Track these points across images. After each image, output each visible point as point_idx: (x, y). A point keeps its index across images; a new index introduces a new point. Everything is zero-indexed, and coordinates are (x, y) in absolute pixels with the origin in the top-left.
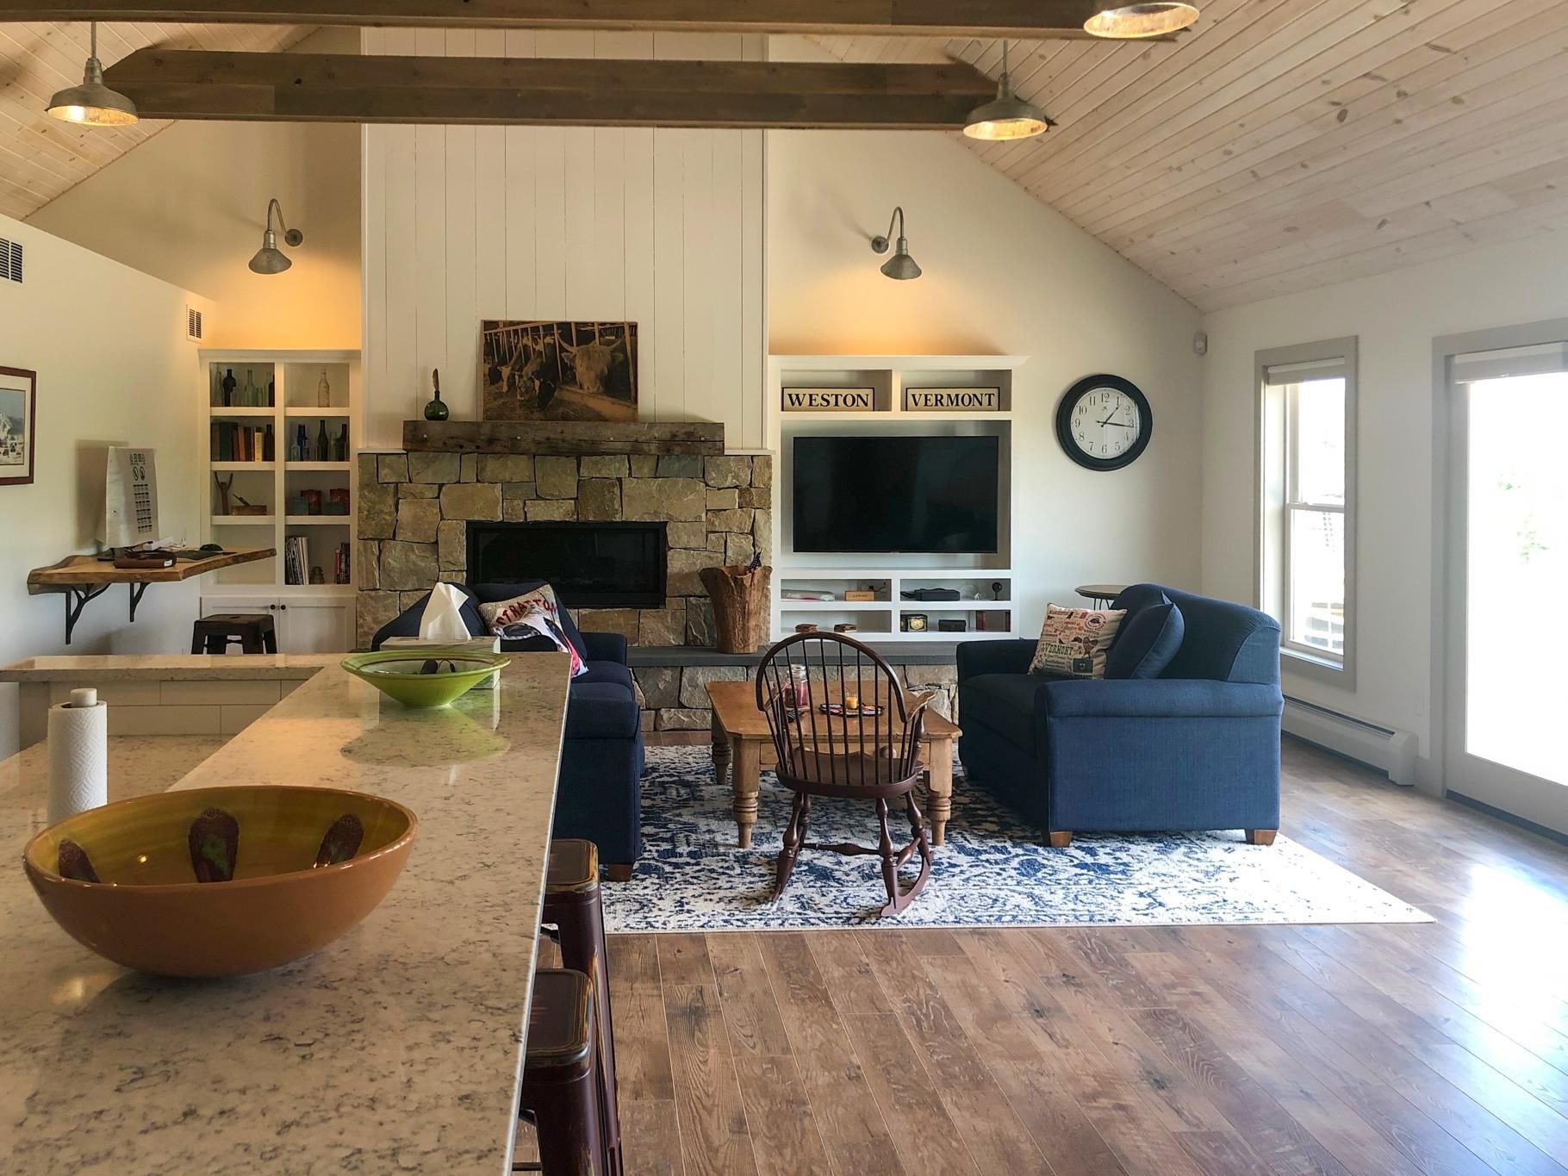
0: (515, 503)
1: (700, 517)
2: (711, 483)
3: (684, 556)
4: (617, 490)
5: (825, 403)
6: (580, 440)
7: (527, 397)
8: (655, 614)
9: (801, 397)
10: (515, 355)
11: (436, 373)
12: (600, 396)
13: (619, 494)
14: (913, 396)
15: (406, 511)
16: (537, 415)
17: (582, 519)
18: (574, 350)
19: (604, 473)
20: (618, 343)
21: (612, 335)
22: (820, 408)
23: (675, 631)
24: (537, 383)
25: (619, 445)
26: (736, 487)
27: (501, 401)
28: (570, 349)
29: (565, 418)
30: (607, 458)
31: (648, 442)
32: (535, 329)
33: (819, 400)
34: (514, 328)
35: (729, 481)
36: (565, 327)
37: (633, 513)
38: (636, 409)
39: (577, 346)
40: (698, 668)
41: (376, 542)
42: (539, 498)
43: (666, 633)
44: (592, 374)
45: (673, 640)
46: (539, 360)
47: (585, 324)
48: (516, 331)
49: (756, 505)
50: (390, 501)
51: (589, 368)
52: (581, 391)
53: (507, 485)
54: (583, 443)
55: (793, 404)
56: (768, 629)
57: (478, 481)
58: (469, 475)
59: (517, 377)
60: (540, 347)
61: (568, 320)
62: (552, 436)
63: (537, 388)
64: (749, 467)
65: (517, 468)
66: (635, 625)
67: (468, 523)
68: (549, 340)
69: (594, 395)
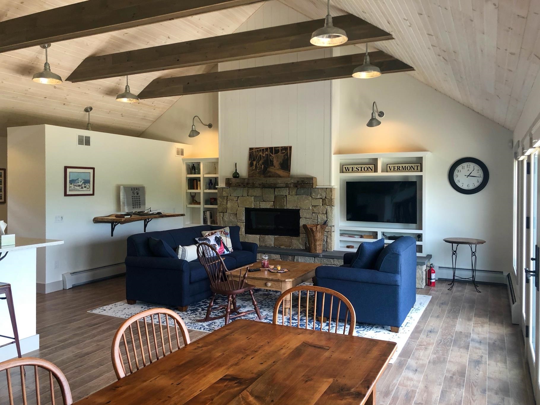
0: (257, 202)
1: (310, 208)
2: (313, 197)
3: (305, 221)
4: (285, 199)
5: (357, 170)
6: (271, 183)
7: (260, 170)
8: (296, 239)
9: (349, 168)
10: (257, 158)
11: (236, 163)
12: (280, 170)
13: (286, 200)
14: (389, 167)
15: (229, 205)
16: (262, 176)
17: (275, 208)
18: (273, 155)
19: (281, 194)
20: (286, 153)
21: (284, 150)
22: (356, 172)
23: (302, 244)
24: (263, 166)
25: (282, 185)
26: (321, 198)
27: (253, 172)
28: (272, 155)
29: (270, 177)
30: (282, 189)
31: (290, 184)
32: (263, 150)
33: (355, 169)
34: (257, 150)
35: (319, 196)
36: (271, 148)
37: (290, 206)
38: (290, 174)
39: (274, 154)
40: (299, 256)
41: (222, 213)
42: (264, 201)
43: (299, 245)
44: (278, 163)
45: (302, 247)
46: (264, 159)
47: (277, 147)
48: (258, 151)
49: (327, 205)
50: (225, 202)
51: (277, 161)
52: (274, 168)
53: (255, 197)
54: (272, 184)
55: (346, 171)
56: (331, 246)
57: (248, 196)
58: (245, 194)
59: (257, 164)
60: (264, 155)
61: (272, 146)
62: (263, 182)
63: (263, 167)
64: (325, 192)
65: (257, 192)
66: (290, 241)
67: (246, 208)
68: (267, 153)
69: (278, 169)
